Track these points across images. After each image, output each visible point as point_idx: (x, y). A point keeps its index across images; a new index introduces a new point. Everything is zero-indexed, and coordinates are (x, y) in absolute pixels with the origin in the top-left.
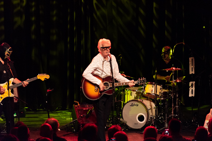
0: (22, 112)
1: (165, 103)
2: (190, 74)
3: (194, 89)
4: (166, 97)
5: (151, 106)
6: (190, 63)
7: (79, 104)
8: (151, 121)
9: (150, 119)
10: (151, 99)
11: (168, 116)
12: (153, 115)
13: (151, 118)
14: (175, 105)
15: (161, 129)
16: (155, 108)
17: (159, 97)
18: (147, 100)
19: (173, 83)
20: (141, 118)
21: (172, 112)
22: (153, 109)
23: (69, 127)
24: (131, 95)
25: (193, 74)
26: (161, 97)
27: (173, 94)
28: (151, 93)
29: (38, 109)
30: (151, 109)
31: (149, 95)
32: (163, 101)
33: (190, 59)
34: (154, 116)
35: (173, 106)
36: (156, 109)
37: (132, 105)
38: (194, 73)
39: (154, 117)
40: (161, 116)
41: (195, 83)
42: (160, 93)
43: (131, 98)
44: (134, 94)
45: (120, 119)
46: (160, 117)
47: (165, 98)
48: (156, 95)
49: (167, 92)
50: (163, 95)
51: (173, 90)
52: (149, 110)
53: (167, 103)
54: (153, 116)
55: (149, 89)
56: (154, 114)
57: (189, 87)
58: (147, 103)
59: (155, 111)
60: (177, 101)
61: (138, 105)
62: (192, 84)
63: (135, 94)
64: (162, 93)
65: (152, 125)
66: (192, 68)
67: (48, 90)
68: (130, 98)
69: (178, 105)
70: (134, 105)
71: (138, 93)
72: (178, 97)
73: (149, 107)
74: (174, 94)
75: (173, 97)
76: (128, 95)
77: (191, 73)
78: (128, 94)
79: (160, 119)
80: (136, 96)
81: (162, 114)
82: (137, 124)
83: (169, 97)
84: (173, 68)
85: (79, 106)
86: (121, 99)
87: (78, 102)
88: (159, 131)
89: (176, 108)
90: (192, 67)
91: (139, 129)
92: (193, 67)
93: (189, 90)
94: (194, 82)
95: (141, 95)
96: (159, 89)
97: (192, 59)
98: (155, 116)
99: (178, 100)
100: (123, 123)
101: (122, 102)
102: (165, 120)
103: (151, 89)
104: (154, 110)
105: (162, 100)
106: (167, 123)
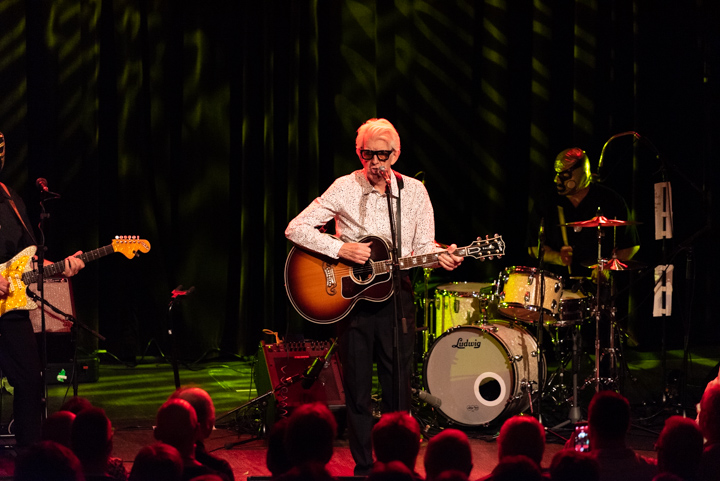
0: (86, 367)
1: (571, 337)
2: (657, 238)
3: (669, 289)
4: (576, 316)
5: (524, 347)
6: (656, 201)
7: (280, 339)
8: (524, 401)
9: (519, 391)
10: (524, 324)
11: (580, 383)
12: (532, 379)
13: (524, 388)
14: (605, 344)
15: (557, 427)
16: (536, 353)
17: (551, 319)
18: (511, 326)
19: (600, 268)
20: (490, 389)
21: (596, 370)
22: (530, 357)
23: (245, 417)
24: (456, 310)
25: (668, 239)
26: (557, 318)
27: (600, 309)
28: (523, 303)
29: (138, 358)
30: (524, 357)
31: (519, 310)
32: (563, 332)
33: (658, 188)
34: (535, 382)
35: (598, 347)
36: (541, 357)
37: (460, 345)
38: (669, 235)
39: (534, 386)
40: (557, 381)
41: (674, 272)
42: (554, 302)
43: (455, 321)
44: (467, 307)
45: (418, 393)
46: (553, 385)
47: (573, 322)
48: (541, 309)
49: (578, 300)
50: (564, 310)
51: (601, 295)
52: (518, 360)
53: (578, 339)
54: (529, 382)
55: (518, 289)
56: (534, 375)
57: (654, 285)
58: (511, 337)
59: (536, 365)
60: (612, 330)
61: (478, 345)
62: (664, 273)
63: (469, 305)
64: (560, 305)
65: (528, 412)
66: (664, 218)
67: (176, 293)
68: (452, 319)
69: (617, 344)
70: (468, 344)
71: (478, 304)
72: (616, 318)
73: (516, 352)
74: (603, 307)
75: (598, 318)
76: (447, 311)
77: (659, 235)
78: (445, 306)
79: (555, 394)
80: (474, 314)
81: (562, 375)
82: (477, 408)
83: (584, 317)
84: (598, 220)
85: (278, 347)
86: (423, 322)
87: (276, 334)
88: (550, 434)
89: (607, 356)
90: (664, 214)
91: (481, 425)
92: (666, 214)
93: (653, 294)
94: (671, 268)
95: (491, 312)
96: (552, 289)
97: (665, 189)
98: (537, 380)
99: (615, 328)
100: (430, 405)
101: (426, 333)
102: (572, 395)
103: (522, 291)
104: (533, 363)
105: (560, 327)
106: (578, 405)
